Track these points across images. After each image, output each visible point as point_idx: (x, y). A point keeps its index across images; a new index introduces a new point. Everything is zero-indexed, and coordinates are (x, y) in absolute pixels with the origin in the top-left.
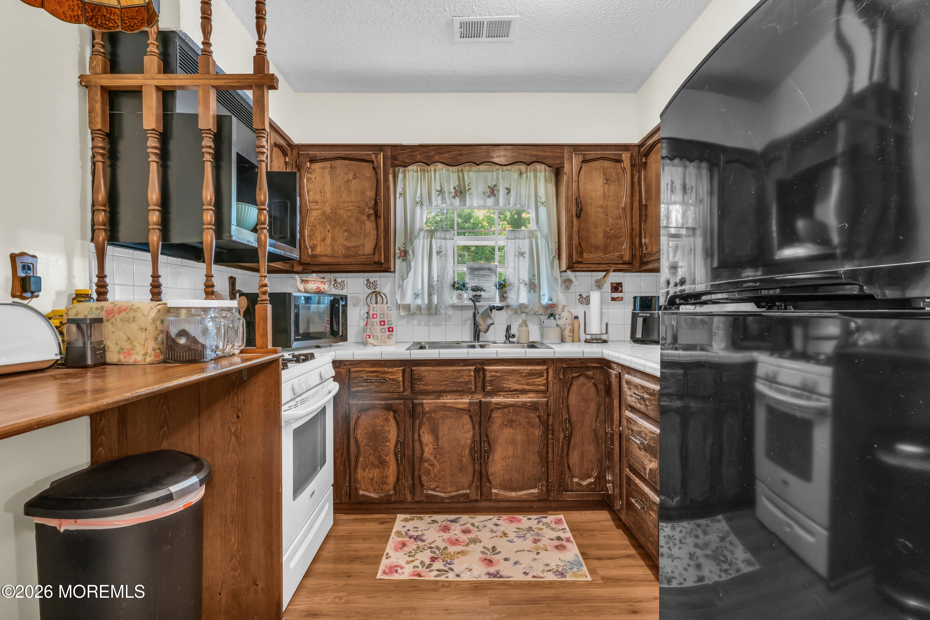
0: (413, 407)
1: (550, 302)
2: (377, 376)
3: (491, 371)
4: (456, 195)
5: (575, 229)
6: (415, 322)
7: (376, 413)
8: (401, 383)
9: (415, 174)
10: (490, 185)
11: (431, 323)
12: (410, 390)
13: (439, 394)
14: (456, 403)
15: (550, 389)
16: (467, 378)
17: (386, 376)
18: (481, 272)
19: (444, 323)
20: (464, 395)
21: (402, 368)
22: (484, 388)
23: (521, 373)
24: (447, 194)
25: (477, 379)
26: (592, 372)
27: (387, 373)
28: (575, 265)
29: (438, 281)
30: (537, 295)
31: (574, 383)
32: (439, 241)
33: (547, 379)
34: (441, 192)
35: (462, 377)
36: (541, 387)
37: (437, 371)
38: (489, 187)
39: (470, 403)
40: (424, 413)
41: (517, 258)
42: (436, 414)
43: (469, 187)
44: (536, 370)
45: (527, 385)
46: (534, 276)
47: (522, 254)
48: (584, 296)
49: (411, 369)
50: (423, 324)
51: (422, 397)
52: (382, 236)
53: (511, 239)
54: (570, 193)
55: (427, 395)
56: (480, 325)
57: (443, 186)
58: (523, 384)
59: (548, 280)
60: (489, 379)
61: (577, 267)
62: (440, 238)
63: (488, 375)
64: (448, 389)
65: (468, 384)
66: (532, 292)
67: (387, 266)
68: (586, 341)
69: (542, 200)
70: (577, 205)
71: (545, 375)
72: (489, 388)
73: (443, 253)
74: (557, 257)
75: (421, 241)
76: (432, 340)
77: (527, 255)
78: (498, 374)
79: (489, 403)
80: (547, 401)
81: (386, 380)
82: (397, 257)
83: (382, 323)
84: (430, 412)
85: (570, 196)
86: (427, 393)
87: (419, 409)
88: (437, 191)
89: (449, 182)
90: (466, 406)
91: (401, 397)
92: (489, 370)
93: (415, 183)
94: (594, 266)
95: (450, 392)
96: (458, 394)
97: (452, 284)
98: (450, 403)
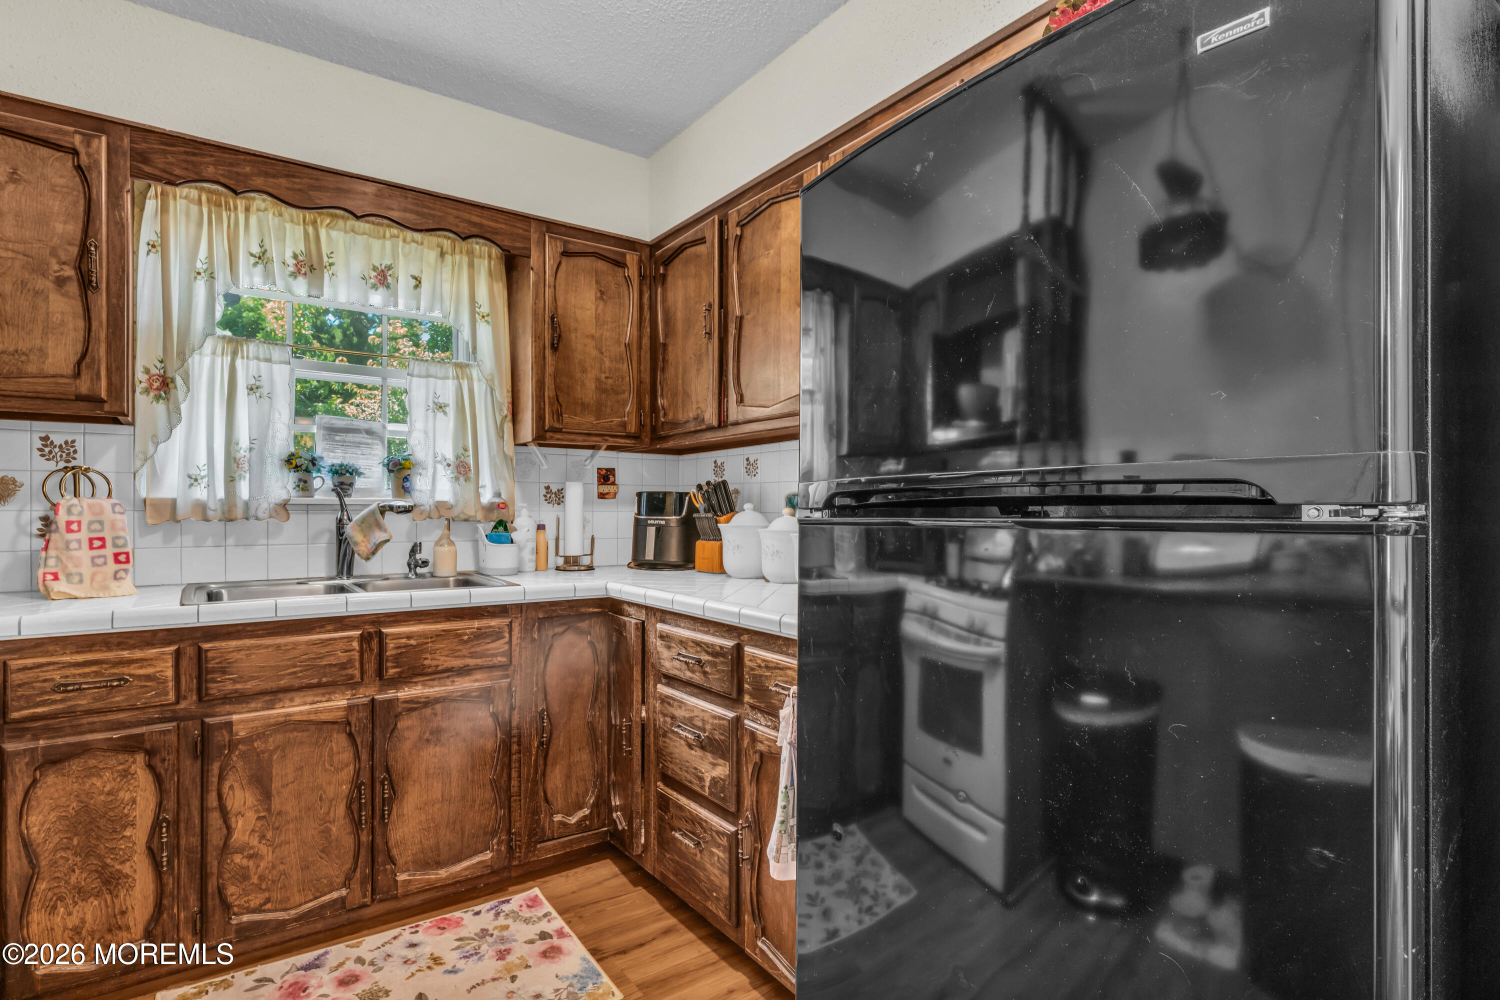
0: (202, 735)
1: (497, 500)
2: (97, 674)
3: (398, 636)
4: (299, 271)
5: (549, 370)
6: (188, 540)
7: (92, 762)
8: (171, 684)
9: (194, 208)
10: (377, 265)
11: (230, 541)
12: (195, 698)
13: (273, 695)
14: (316, 712)
15: (515, 661)
16: (343, 657)
17: (126, 670)
18: (350, 437)
19: (262, 542)
20: (334, 693)
21: (173, 648)
22: (380, 672)
23: (461, 635)
24: (277, 267)
25: (366, 656)
26: (587, 622)
27: (130, 662)
28: (548, 435)
29: (251, 449)
30: (471, 486)
31: (556, 644)
32: (253, 364)
33: (510, 642)
34: (262, 258)
35: (330, 654)
36: (499, 659)
37: (268, 647)
38: (375, 269)
39: (350, 708)
40: (232, 745)
41: (430, 413)
42: (266, 742)
43: (331, 261)
44: (490, 627)
45: (471, 657)
46: (466, 450)
47: (441, 407)
48: (554, 489)
49: (200, 649)
50: (210, 542)
51: (228, 708)
52: (103, 335)
53: (419, 376)
54: (541, 305)
55: (241, 703)
56: (356, 544)
57: (267, 247)
58: (465, 656)
59: (492, 459)
60: (393, 652)
61: (552, 438)
62: (258, 359)
63: (391, 645)
64: (296, 683)
65: (345, 669)
66: (462, 479)
67: (116, 409)
68: (558, 569)
69: (482, 310)
70: (554, 329)
71: (507, 635)
72: (392, 671)
73: (265, 391)
74: (510, 417)
75: (207, 360)
77: (451, 410)
78: (413, 642)
79: (391, 702)
80: (510, 685)
81: (127, 681)
82: (138, 390)
83: (97, 543)
84: (249, 740)
85: (541, 311)
86: (241, 698)
87: (220, 738)
88: (252, 255)
89: (282, 239)
90: (341, 713)
91: (168, 715)
92: (392, 634)
93: (193, 229)
94: (580, 438)
95: (300, 689)
96: (321, 691)
97: (285, 456)
98: (301, 712)
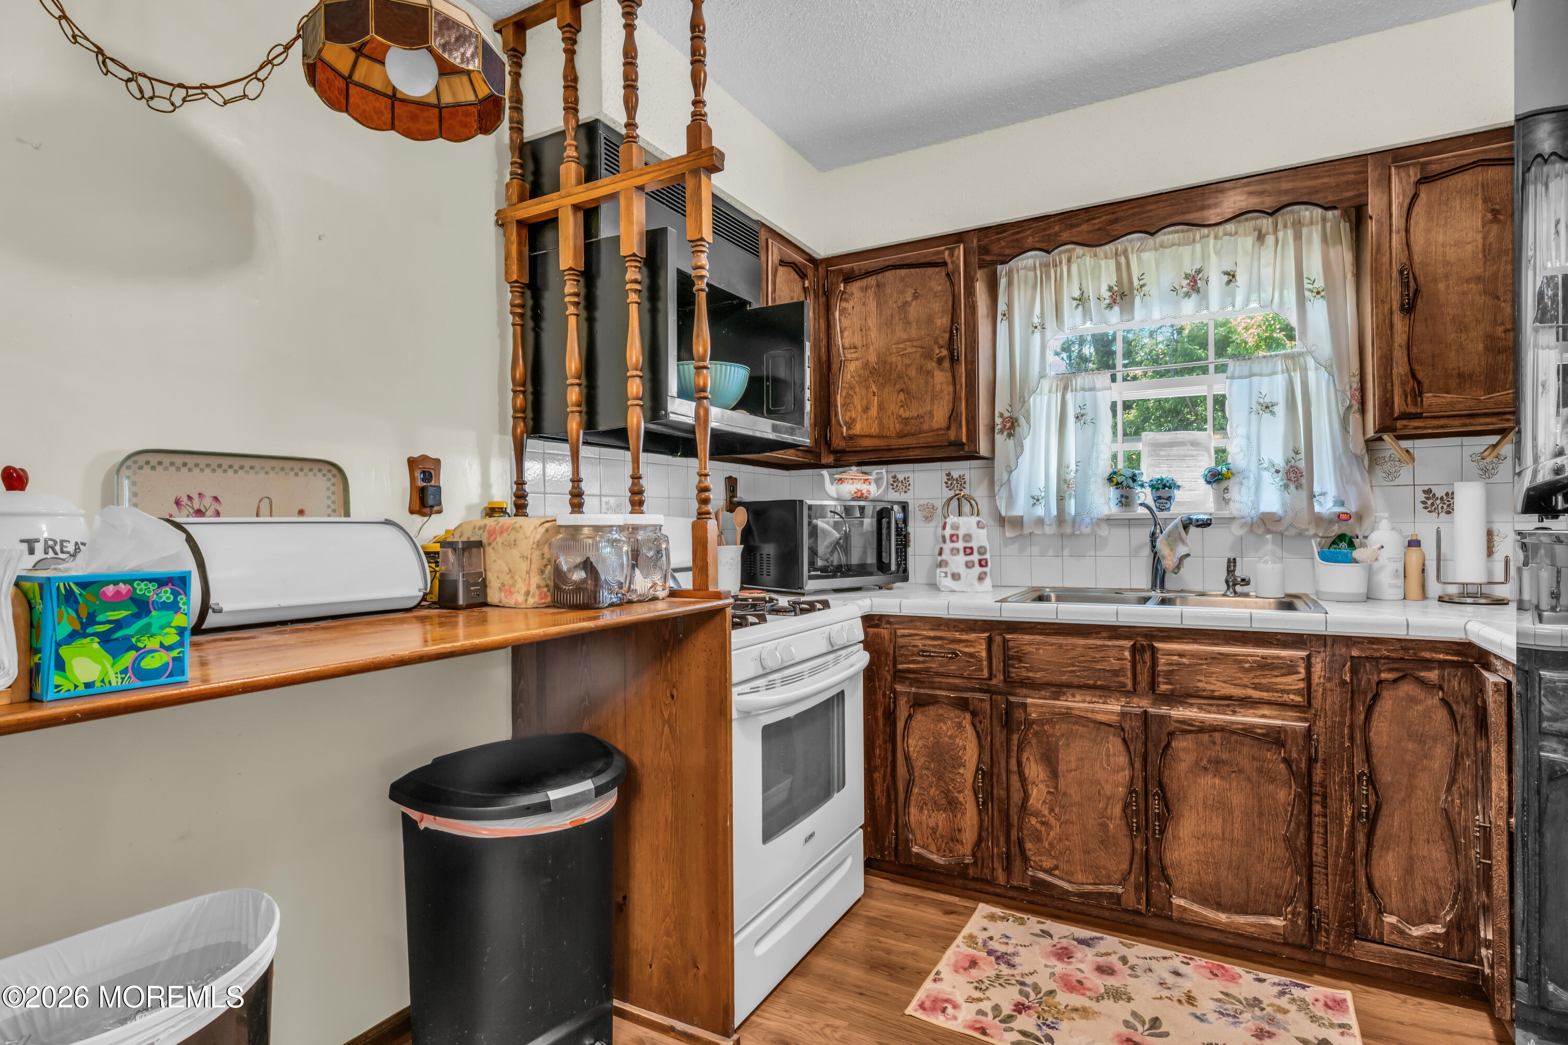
0: (1006, 709)
1: (1339, 509)
2: (941, 646)
3: (1170, 653)
4: (1114, 301)
5: (1400, 338)
6: (1035, 550)
7: (941, 711)
8: (985, 663)
9: (1031, 274)
10: (1189, 271)
11: (1066, 552)
12: (1002, 677)
13: (1059, 689)
14: (1093, 711)
15: (1317, 702)
16: (1115, 664)
17: (957, 647)
18: (1175, 451)
19: (1092, 553)
20: (1110, 697)
21: (986, 635)
22: (1153, 685)
23: (1241, 662)
24: (1093, 303)
25: (1139, 667)
26: (1436, 672)
27: (960, 641)
28: (1399, 424)
29: (1077, 471)
30: (1304, 494)
31: (1385, 694)
32: (1079, 394)
33: (1308, 678)
34: (1081, 300)
35: (1104, 659)
36: (1292, 697)
37: (1052, 644)
38: (1187, 276)
39: (1123, 714)
40: (1029, 723)
41: (1254, 417)
42: (1053, 727)
43: (1141, 283)
44: (1279, 658)
45: (1255, 688)
46: (1297, 453)
47: (1268, 408)
48: (1439, 492)
49: (1004, 638)
50: (1051, 552)
51: (1025, 691)
52: (963, 394)
53: (1240, 377)
54: (1386, 259)
55: (1034, 689)
56: (1163, 557)
57: (1084, 289)
58: (1245, 686)
59: (1337, 460)
60: (1165, 668)
61: (1405, 427)
62: (1083, 389)
63: (1162, 660)
64: (1076, 681)
65: (1118, 676)
66: (1292, 486)
67: (972, 448)
68: (1441, 599)
69: (1316, 285)
70: (1405, 284)
71: (1302, 670)
72: (1163, 687)
73: (1088, 418)
74: (1356, 406)
75: (1046, 398)
76: (1070, 583)
77: (1280, 410)
78: (1184, 660)
79: (1163, 718)
80: (1309, 729)
81: (957, 655)
82: (996, 431)
83: (968, 551)
84: (1040, 722)
85: (1385, 267)
86: (1034, 686)
87: (1019, 714)
88: (1075, 299)
89: (1097, 278)
90: (1115, 718)
91: (985, 687)
92: (1163, 650)
93: (1029, 291)
94: (1456, 422)
95: (1079, 687)
96: (1098, 693)
97: (1107, 475)
98: (1079, 708)
